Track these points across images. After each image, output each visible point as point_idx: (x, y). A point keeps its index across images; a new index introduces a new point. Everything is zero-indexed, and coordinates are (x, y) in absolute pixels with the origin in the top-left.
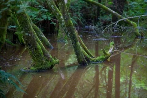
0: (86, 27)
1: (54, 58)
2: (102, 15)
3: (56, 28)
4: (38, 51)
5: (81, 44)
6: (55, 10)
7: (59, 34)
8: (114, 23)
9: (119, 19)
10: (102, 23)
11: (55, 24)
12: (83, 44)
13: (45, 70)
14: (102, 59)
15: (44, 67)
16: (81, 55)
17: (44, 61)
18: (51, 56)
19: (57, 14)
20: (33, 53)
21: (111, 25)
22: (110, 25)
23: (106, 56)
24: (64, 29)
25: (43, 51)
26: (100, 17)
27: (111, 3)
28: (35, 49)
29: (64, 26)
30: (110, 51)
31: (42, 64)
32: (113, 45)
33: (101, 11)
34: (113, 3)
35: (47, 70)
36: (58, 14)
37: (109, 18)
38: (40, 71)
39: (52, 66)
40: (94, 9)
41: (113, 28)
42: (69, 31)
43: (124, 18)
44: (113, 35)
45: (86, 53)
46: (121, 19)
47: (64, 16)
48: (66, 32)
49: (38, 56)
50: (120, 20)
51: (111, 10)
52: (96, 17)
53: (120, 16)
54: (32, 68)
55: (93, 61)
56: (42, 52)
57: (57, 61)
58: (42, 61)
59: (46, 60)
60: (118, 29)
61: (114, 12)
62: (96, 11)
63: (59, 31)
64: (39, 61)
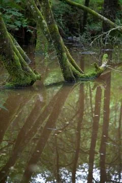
0: (69, 38)
1: (35, 72)
2: (90, 24)
3: (33, 38)
4: (15, 63)
5: (68, 56)
6: (35, 11)
7: (37, 45)
8: (106, 33)
9: (112, 28)
10: (89, 33)
11: (32, 32)
12: (70, 56)
13: (23, 86)
14: (93, 74)
15: (22, 83)
16: (67, 70)
17: (23, 76)
18: (31, 70)
19: (37, 17)
20: (9, 65)
21: (102, 35)
22: (100, 35)
23: (98, 72)
24: (46, 37)
25: (22, 63)
26: (87, 25)
27: (100, 8)
28: (12, 60)
29: (46, 33)
30: (103, 65)
31: (20, 79)
32: (107, 58)
33: (88, 19)
34: (103, 8)
35: (26, 86)
36: (39, 17)
37: (98, 27)
38: (18, 87)
39: (33, 82)
40: (79, 15)
41: (104, 39)
42: (53, 38)
43: (118, 27)
44: (104, 48)
45: (73, 68)
46: (114, 27)
47: (47, 20)
48: (49, 40)
49: (15, 69)
50: (114, 29)
51: (102, 16)
52: (82, 25)
53: (113, 23)
54: (7, 84)
55: (82, 77)
56: (20, 64)
57: (38, 76)
58: (21, 76)
59: (26, 74)
60: (110, 40)
61: (105, 19)
62: (82, 19)
63: (37, 41)
64: (17, 76)
